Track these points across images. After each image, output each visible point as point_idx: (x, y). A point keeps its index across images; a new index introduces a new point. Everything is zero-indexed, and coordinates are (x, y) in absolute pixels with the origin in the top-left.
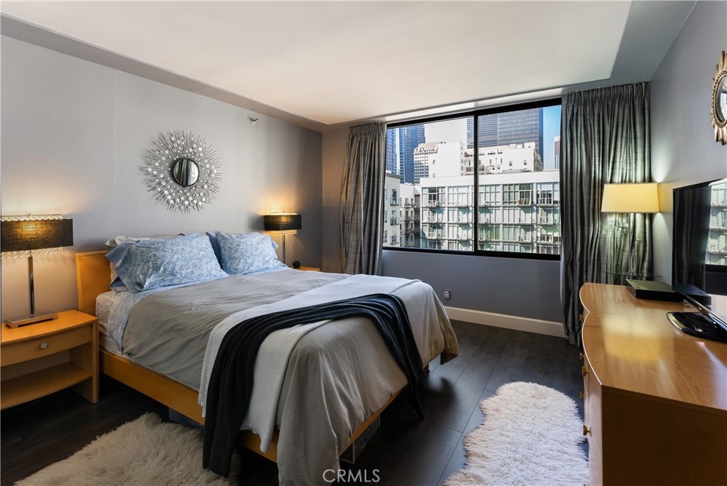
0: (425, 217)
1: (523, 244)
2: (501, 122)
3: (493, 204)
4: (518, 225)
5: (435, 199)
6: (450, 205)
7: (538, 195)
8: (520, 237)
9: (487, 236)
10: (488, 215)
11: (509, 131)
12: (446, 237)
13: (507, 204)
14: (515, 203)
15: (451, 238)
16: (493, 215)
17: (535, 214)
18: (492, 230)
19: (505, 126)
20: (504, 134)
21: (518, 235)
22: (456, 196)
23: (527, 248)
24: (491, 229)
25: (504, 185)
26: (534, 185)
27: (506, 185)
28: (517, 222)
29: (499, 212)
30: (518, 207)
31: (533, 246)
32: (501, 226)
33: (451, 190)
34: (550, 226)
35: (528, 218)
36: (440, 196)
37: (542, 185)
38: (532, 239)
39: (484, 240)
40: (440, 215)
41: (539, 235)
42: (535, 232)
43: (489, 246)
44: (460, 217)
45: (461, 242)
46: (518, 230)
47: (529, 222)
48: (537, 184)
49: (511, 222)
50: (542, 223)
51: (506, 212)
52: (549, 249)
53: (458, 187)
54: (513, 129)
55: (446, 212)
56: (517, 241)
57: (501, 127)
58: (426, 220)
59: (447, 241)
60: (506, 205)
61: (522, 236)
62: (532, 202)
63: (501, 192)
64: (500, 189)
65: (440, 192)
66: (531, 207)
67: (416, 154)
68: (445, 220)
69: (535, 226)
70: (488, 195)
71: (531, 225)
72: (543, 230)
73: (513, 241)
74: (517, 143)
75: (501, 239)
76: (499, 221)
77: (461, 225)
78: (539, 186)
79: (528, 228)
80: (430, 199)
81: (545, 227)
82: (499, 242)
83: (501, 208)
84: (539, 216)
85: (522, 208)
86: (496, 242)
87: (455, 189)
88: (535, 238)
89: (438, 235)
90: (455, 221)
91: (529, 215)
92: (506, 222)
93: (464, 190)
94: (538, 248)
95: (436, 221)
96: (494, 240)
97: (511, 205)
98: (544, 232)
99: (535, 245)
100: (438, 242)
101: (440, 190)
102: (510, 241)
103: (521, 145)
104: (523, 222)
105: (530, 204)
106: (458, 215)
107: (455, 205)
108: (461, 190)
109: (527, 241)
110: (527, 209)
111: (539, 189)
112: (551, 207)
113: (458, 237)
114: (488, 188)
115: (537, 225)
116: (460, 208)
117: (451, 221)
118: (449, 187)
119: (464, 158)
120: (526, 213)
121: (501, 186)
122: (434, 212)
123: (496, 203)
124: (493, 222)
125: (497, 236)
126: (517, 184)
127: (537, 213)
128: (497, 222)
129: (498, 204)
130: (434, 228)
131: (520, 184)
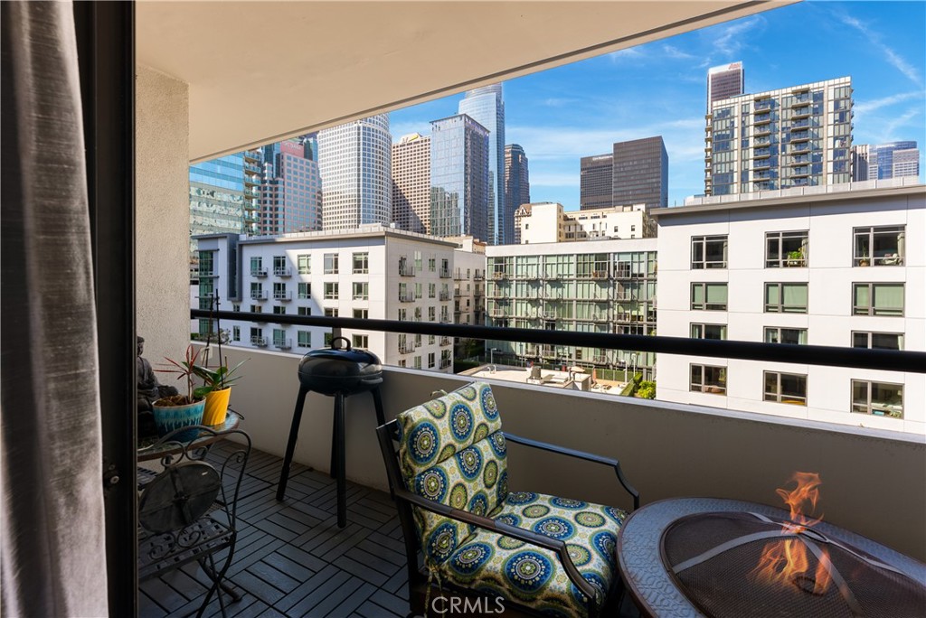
0: (490, 291)
1: (598, 324)
2: (616, 180)
3: (566, 277)
4: (592, 301)
5: (501, 270)
6: (519, 278)
7: (615, 268)
8: (594, 316)
9: (558, 314)
10: (560, 290)
11: (626, 191)
12: (514, 315)
13: (581, 277)
14: (590, 276)
15: (519, 315)
16: (565, 290)
17: (611, 289)
18: (564, 308)
19: (620, 184)
20: (620, 194)
21: (593, 313)
22: (525, 267)
23: (602, 329)
24: (563, 306)
25: (578, 255)
26: (612, 255)
27: (581, 255)
28: (592, 298)
29: (572, 287)
30: (593, 280)
31: (609, 326)
32: (574, 302)
33: (520, 260)
34: (627, 302)
35: (603, 294)
36: (508, 267)
37: (620, 256)
38: (608, 317)
39: (555, 318)
40: (507, 290)
41: (616, 313)
42: (611, 309)
43: (562, 326)
44: (530, 291)
45: (530, 320)
46: (593, 307)
47: (604, 298)
48: (615, 254)
49: (586, 298)
50: (619, 299)
51: (580, 286)
52: (626, 330)
53: (528, 257)
54: (630, 188)
55: (513, 286)
56: (592, 319)
57: (617, 185)
58: (491, 296)
59: (514, 320)
60: (579, 278)
61: (598, 315)
62: (609, 276)
63: (575, 264)
64: (573, 259)
65: (508, 263)
66: (608, 280)
67: (517, 217)
68: (513, 296)
69: (611, 303)
70: (560, 266)
71: (607, 302)
72: (620, 307)
73: (587, 320)
74: (624, 206)
75: (574, 318)
76: (572, 296)
77: (530, 301)
78: (616, 256)
79: (604, 305)
80: (496, 270)
81: (622, 303)
82: (572, 321)
83: (575, 282)
84: (616, 291)
85: (598, 282)
86: (569, 321)
87: (525, 260)
88: (611, 316)
89: (505, 313)
90: (524, 296)
91: (604, 291)
92: (580, 298)
93: (534, 261)
94: (615, 328)
95: (501, 297)
96: (567, 318)
97: (586, 278)
98: (621, 310)
99: (611, 324)
100: (505, 321)
101: (508, 260)
102: (584, 319)
103: (629, 208)
104: (598, 298)
105: (606, 277)
106: (527, 289)
107: (524, 278)
108: (531, 261)
109: (603, 320)
110: (604, 283)
111: (616, 260)
112: (629, 281)
113: (527, 314)
114: (560, 259)
115: (614, 302)
116: (530, 282)
117: (519, 297)
118: (518, 257)
119: (563, 223)
120: (601, 287)
121: (575, 256)
122: (500, 286)
123: (569, 275)
124: (565, 297)
125: (570, 315)
126: (592, 254)
127: (614, 288)
128: (570, 298)
129: (571, 277)
130: (501, 305)
131: (596, 254)
